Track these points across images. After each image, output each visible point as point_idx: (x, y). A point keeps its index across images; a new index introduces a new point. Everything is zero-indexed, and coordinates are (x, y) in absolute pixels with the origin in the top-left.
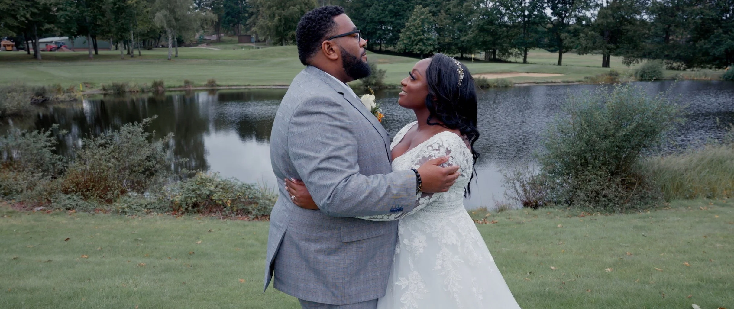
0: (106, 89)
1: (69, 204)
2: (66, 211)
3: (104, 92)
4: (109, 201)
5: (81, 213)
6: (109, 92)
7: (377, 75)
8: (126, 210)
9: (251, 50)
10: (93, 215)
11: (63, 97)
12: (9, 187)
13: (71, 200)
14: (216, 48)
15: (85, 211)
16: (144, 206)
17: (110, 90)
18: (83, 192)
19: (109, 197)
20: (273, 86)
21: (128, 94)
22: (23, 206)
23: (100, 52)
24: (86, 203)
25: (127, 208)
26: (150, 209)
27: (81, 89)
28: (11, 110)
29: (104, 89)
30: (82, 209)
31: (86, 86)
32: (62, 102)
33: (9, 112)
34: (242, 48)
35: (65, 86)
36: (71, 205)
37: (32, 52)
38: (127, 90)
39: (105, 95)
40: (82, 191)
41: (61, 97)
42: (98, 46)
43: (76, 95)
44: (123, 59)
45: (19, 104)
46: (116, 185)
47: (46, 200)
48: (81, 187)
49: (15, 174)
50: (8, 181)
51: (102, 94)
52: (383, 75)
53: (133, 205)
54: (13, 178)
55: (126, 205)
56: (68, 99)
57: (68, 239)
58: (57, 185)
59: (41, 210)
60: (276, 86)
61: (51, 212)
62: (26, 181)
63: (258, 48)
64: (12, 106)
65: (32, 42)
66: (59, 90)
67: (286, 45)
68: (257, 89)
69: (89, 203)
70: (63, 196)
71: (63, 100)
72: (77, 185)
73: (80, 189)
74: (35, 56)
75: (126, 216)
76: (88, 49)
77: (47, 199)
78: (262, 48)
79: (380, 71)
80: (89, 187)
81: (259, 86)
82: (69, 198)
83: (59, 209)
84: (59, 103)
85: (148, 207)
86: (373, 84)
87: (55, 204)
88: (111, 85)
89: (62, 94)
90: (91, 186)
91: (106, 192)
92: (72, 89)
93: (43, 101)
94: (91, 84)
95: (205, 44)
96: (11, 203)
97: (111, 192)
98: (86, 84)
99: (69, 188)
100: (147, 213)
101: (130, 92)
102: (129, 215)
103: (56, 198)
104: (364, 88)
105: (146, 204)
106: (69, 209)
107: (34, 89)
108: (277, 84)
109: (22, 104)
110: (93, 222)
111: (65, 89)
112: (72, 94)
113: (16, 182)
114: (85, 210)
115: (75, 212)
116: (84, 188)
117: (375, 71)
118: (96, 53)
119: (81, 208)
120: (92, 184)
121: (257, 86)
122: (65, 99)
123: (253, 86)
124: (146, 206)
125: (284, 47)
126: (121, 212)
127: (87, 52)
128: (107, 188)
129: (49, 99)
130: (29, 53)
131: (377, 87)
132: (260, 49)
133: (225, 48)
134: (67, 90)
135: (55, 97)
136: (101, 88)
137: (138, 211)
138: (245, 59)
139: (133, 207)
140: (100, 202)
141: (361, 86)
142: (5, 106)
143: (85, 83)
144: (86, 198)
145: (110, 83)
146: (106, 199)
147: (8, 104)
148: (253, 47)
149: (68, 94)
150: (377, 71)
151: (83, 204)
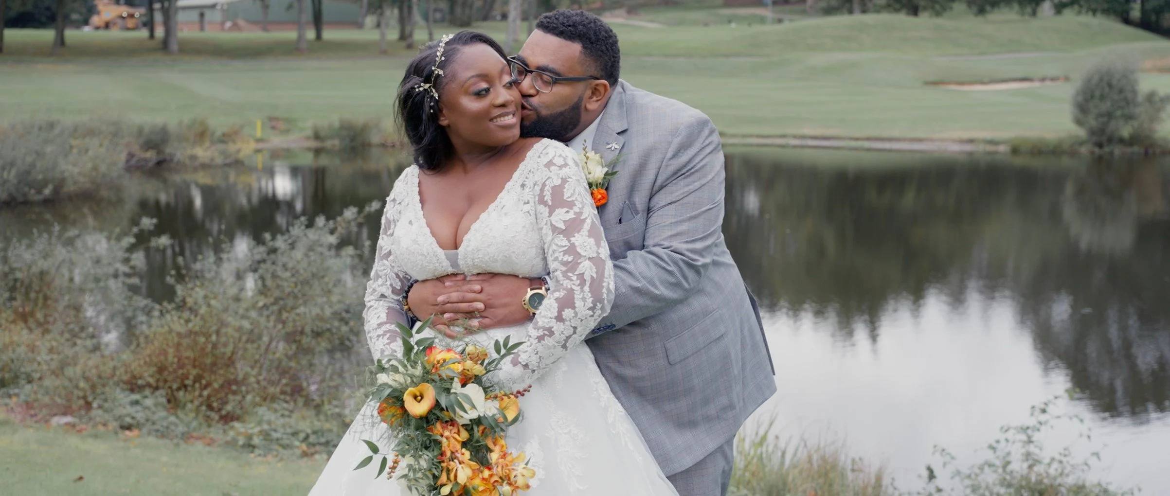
0: (322, 134)
1: (128, 415)
2: (119, 431)
3: (313, 144)
4: (227, 419)
5: (152, 440)
6: (328, 144)
7: (1137, 110)
8: (256, 441)
9: (757, 28)
10: (177, 445)
11: (208, 154)
12: (13, 367)
13: (139, 408)
14: (652, 21)
15: (163, 436)
16: (302, 436)
17: (331, 137)
18: (172, 391)
19: (229, 408)
20: (795, 137)
21: (375, 152)
22: (32, 412)
23: (329, 34)
24: (172, 419)
25: (258, 436)
26: (314, 445)
27: (259, 134)
28: (75, 183)
29: (317, 136)
30: (157, 431)
31: (273, 128)
32: (205, 167)
33: (70, 188)
34: (730, 22)
35: (219, 124)
36: (133, 418)
37: (160, 32)
38: (375, 139)
39: (318, 152)
40: (170, 388)
41: (203, 153)
42: (325, 17)
43: (239, 151)
44: (384, 52)
45: (95, 168)
46: (252, 380)
47: (82, 402)
48: (170, 378)
49: (33, 336)
50: (14, 351)
51: (309, 149)
52: (1159, 110)
53: (275, 431)
54: (28, 346)
55: (257, 429)
56: (219, 160)
57: (81, 478)
58: (115, 368)
59: (67, 424)
60: (804, 137)
61: (86, 429)
62: (55, 356)
63: (780, 21)
64: (79, 174)
65: (163, 7)
66: (202, 134)
67: (864, 11)
68: (745, 145)
69: (177, 417)
70: (123, 397)
71: (207, 161)
72: (161, 369)
73: (166, 381)
74: (165, 45)
75: (252, 455)
76: (298, 24)
77: (85, 398)
78: (791, 20)
79: (1151, 97)
80: (187, 378)
81: (751, 136)
82: (136, 403)
83: (105, 425)
84: (195, 170)
85: (312, 439)
86: (1121, 141)
87: (100, 412)
88: (337, 124)
89: (207, 144)
90: (191, 377)
91: (227, 394)
92: (236, 133)
93: (159, 163)
94: (288, 120)
95: (622, 12)
96: (6, 405)
97: (238, 398)
98: (273, 123)
99: (140, 378)
100: (305, 454)
101: (383, 145)
102: (260, 455)
103: (106, 400)
104: (1092, 153)
105: (309, 431)
106: (129, 428)
107: (140, 131)
108: (807, 131)
109: (103, 168)
110: (164, 459)
111: (218, 133)
112: (232, 148)
113: (30, 355)
114: (163, 434)
115: (138, 436)
116: (174, 380)
117: (1130, 96)
118: (319, 37)
119: (156, 427)
120: (194, 372)
121: (745, 136)
122: (212, 160)
123: (734, 136)
124: (307, 437)
125: (858, 18)
126: (243, 446)
127: (291, 35)
128: (231, 385)
129: (172, 160)
130: (152, 36)
131: (1136, 149)
132: (787, 25)
133: (680, 23)
134: (224, 135)
135: (189, 152)
136: (309, 133)
137: (285, 447)
138: (727, 56)
139: (275, 435)
140: (208, 418)
141: (1082, 143)
142: (63, 172)
143: (271, 119)
144: (173, 403)
145: (334, 119)
146: (224, 413)
147: (70, 167)
148: (762, 20)
149: (221, 147)
150: (1140, 99)
151: (166, 418)
